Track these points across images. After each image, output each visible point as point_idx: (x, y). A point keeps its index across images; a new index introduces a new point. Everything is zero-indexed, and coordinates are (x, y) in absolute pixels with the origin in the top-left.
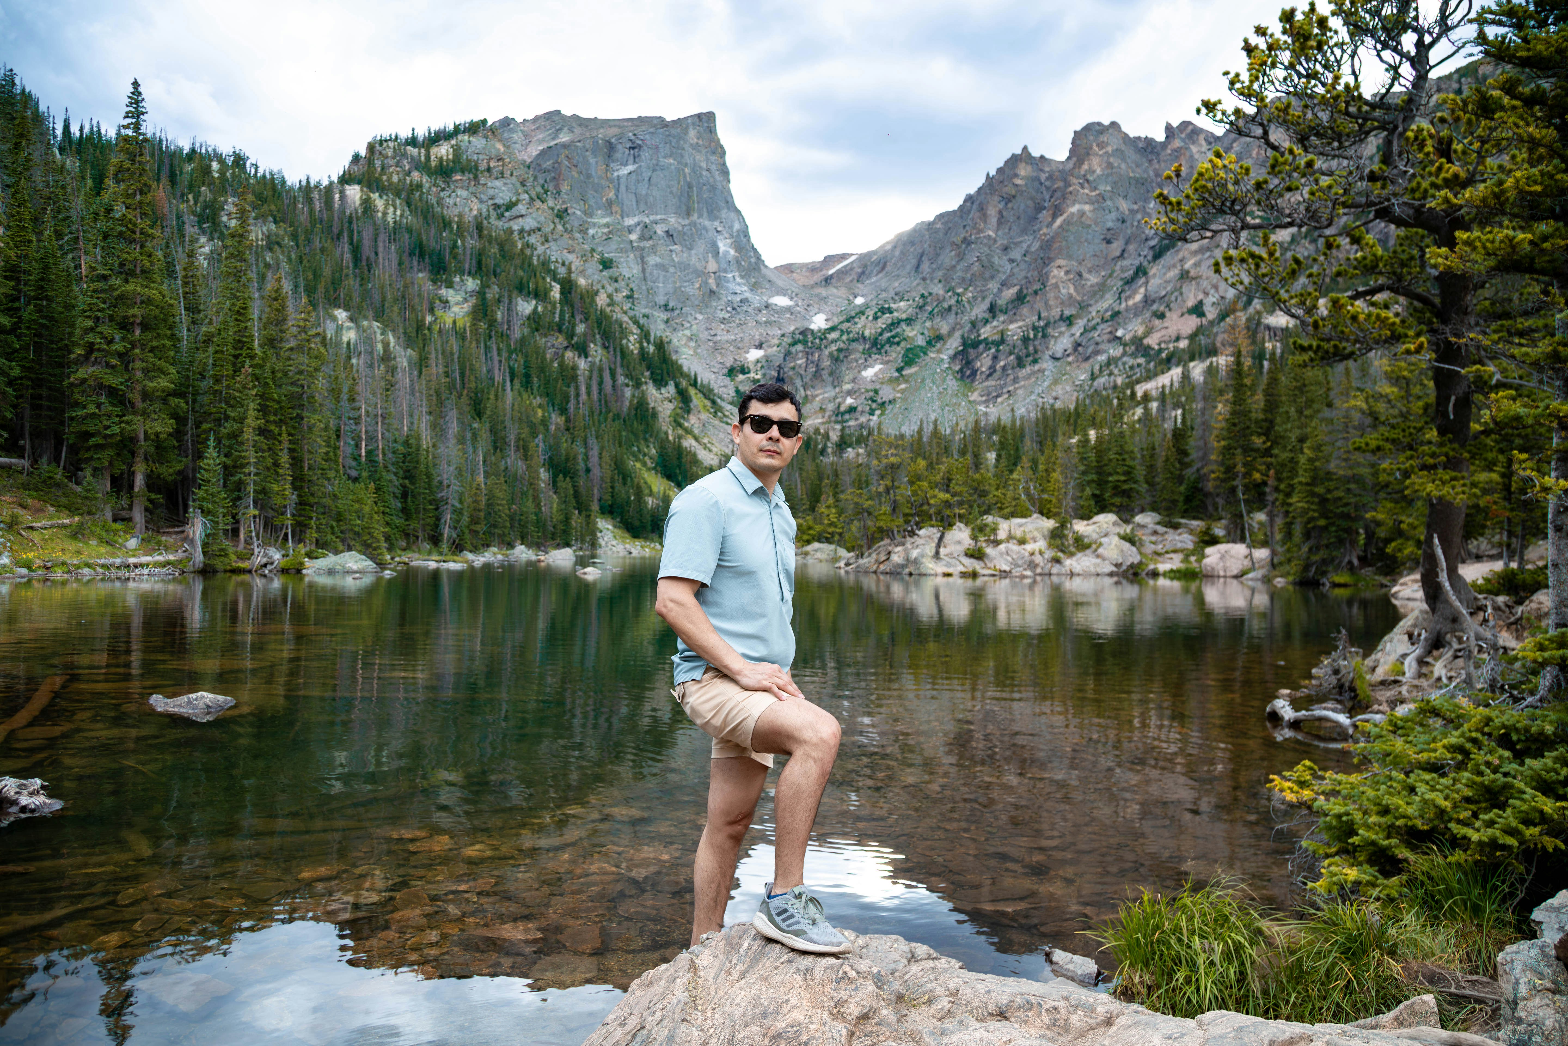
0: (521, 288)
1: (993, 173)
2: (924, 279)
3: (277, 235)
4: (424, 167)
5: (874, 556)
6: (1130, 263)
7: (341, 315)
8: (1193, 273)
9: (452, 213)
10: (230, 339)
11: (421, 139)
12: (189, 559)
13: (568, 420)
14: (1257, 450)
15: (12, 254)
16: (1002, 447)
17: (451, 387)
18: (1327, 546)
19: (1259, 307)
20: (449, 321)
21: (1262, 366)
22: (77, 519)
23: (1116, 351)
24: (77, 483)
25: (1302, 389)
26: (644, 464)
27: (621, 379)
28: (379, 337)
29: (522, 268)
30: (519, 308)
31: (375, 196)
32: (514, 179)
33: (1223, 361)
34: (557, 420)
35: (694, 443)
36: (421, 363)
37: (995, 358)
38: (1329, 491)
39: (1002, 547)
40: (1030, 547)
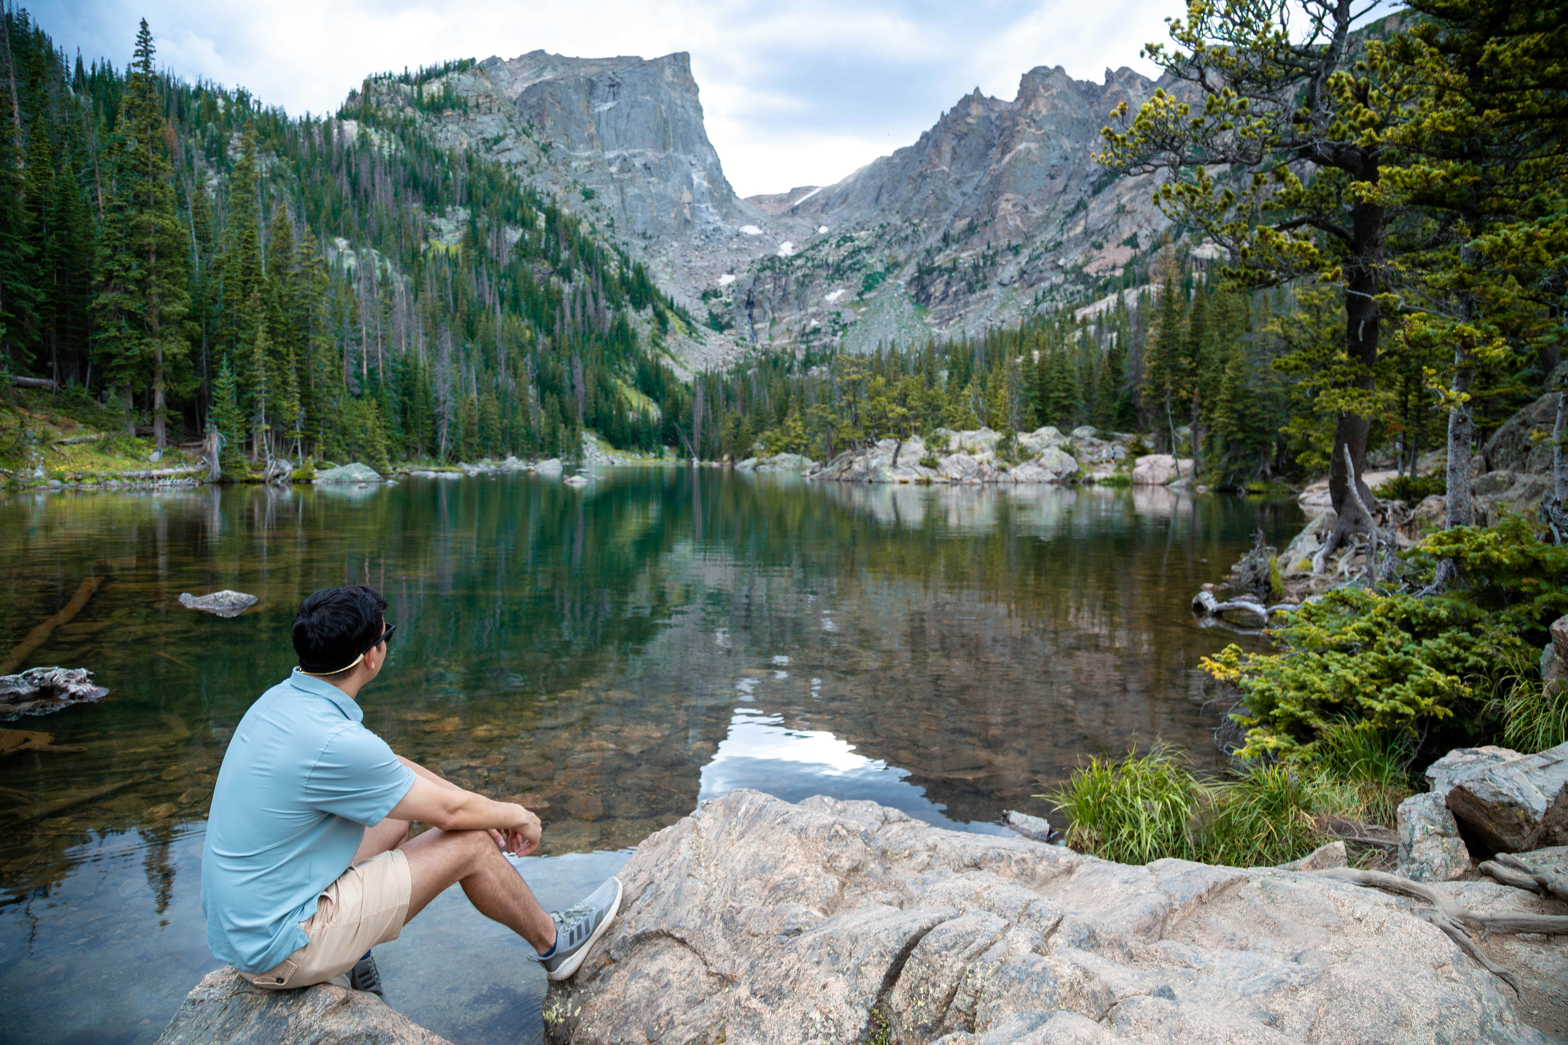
0: (509, 217)
1: (947, 112)
2: (883, 210)
3: (279, 167)
4: (417, 103)
5: (837, 465)
6: (1073, 197)
7: (342, 243)
8: (1128, 208)
9: (443, 146)
10: (239, 266)
11: (413, 76)
12: (208, 469)
13: (554, 341)
14: (1184, 370)
15: (33, 186)
16: (953, 366)
17: (445, 309)
18: (1244, 458)
19: (1187, 240)
20: (442, 248)
21: (1189, 294)
22: (103, 434)
23: (1058, 279)
24: (103, 401)
25: (1225, 315)
26: (625, 381)
27: (603, 302)
28: (377, 264)
29: (510, 198)
30: (508, 236)
31: (371, 131)
32: (501, 115)
33: (1154, 288)
34: (544, 340)
35: (671, 361)
36: (417, 288)
37: (948, 284)
38: (1247, 408)
39: (954, 457)
40: (978, 457)
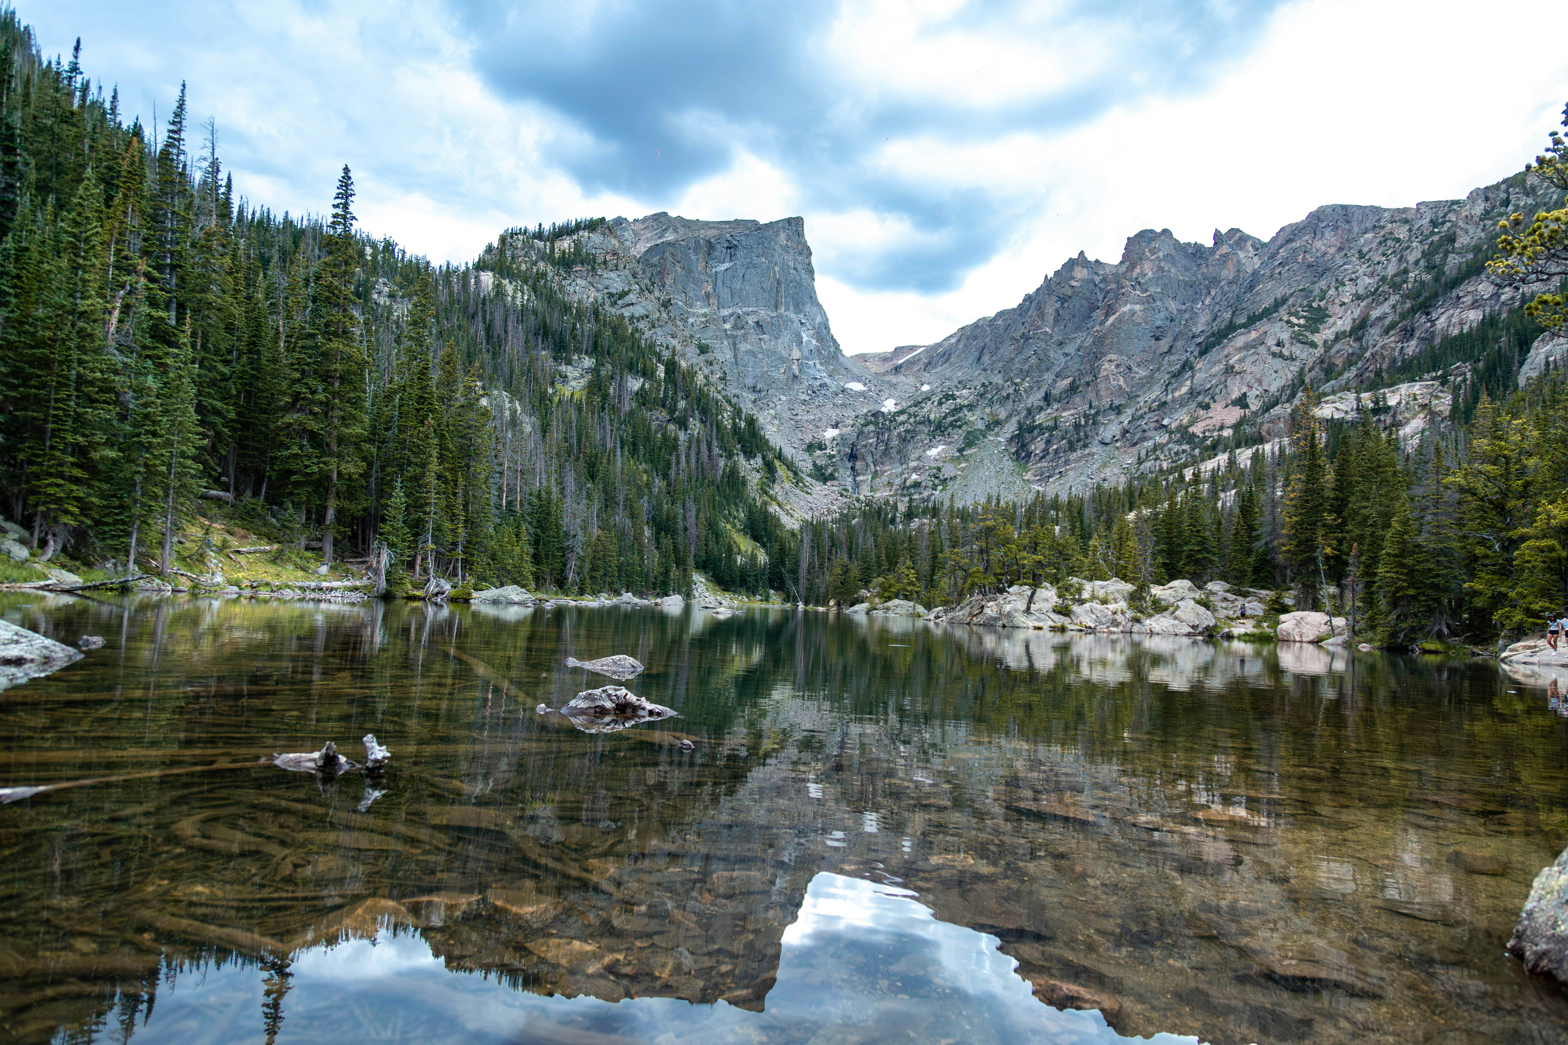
0: (631, 367)
1: (1051, 275)
2: (985, 370)
4: (549, 258)
5: (968, 609)
6: (1177, 358)
8: (1237, 368)
9: (572, 299)
11: (546, 233)
13: (669, 485)
16: (1067, 519)
17: (569, 451)
18: (1416, 615)
20: (567, 394)
23: (1162, 438)
26: (734, 526)
27: (716, 451)
28: (508, 405)
29: (632, 349)
30: (629, 385)
31: (506, 282)
32: (627, 272)
34: (659, 483)
35: (778, 509)
36: (545, 429)
37: (1048, 442)
38: (1418, 563)
39: (1087, 605)
40: (1112, 607)
